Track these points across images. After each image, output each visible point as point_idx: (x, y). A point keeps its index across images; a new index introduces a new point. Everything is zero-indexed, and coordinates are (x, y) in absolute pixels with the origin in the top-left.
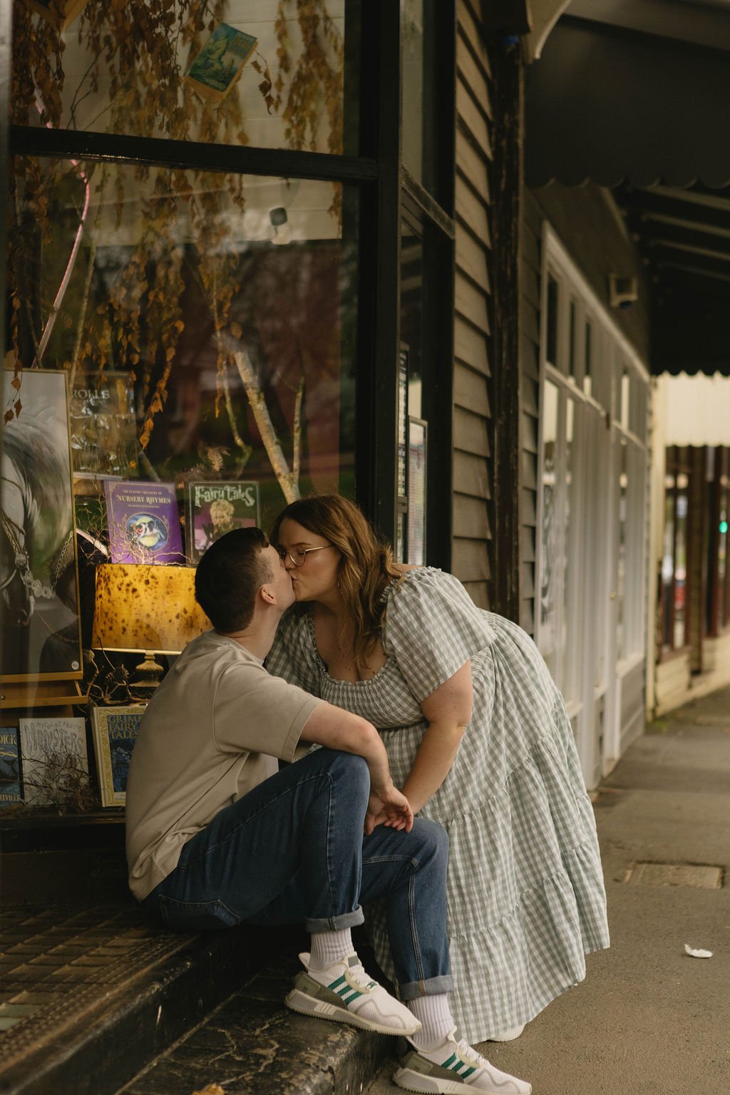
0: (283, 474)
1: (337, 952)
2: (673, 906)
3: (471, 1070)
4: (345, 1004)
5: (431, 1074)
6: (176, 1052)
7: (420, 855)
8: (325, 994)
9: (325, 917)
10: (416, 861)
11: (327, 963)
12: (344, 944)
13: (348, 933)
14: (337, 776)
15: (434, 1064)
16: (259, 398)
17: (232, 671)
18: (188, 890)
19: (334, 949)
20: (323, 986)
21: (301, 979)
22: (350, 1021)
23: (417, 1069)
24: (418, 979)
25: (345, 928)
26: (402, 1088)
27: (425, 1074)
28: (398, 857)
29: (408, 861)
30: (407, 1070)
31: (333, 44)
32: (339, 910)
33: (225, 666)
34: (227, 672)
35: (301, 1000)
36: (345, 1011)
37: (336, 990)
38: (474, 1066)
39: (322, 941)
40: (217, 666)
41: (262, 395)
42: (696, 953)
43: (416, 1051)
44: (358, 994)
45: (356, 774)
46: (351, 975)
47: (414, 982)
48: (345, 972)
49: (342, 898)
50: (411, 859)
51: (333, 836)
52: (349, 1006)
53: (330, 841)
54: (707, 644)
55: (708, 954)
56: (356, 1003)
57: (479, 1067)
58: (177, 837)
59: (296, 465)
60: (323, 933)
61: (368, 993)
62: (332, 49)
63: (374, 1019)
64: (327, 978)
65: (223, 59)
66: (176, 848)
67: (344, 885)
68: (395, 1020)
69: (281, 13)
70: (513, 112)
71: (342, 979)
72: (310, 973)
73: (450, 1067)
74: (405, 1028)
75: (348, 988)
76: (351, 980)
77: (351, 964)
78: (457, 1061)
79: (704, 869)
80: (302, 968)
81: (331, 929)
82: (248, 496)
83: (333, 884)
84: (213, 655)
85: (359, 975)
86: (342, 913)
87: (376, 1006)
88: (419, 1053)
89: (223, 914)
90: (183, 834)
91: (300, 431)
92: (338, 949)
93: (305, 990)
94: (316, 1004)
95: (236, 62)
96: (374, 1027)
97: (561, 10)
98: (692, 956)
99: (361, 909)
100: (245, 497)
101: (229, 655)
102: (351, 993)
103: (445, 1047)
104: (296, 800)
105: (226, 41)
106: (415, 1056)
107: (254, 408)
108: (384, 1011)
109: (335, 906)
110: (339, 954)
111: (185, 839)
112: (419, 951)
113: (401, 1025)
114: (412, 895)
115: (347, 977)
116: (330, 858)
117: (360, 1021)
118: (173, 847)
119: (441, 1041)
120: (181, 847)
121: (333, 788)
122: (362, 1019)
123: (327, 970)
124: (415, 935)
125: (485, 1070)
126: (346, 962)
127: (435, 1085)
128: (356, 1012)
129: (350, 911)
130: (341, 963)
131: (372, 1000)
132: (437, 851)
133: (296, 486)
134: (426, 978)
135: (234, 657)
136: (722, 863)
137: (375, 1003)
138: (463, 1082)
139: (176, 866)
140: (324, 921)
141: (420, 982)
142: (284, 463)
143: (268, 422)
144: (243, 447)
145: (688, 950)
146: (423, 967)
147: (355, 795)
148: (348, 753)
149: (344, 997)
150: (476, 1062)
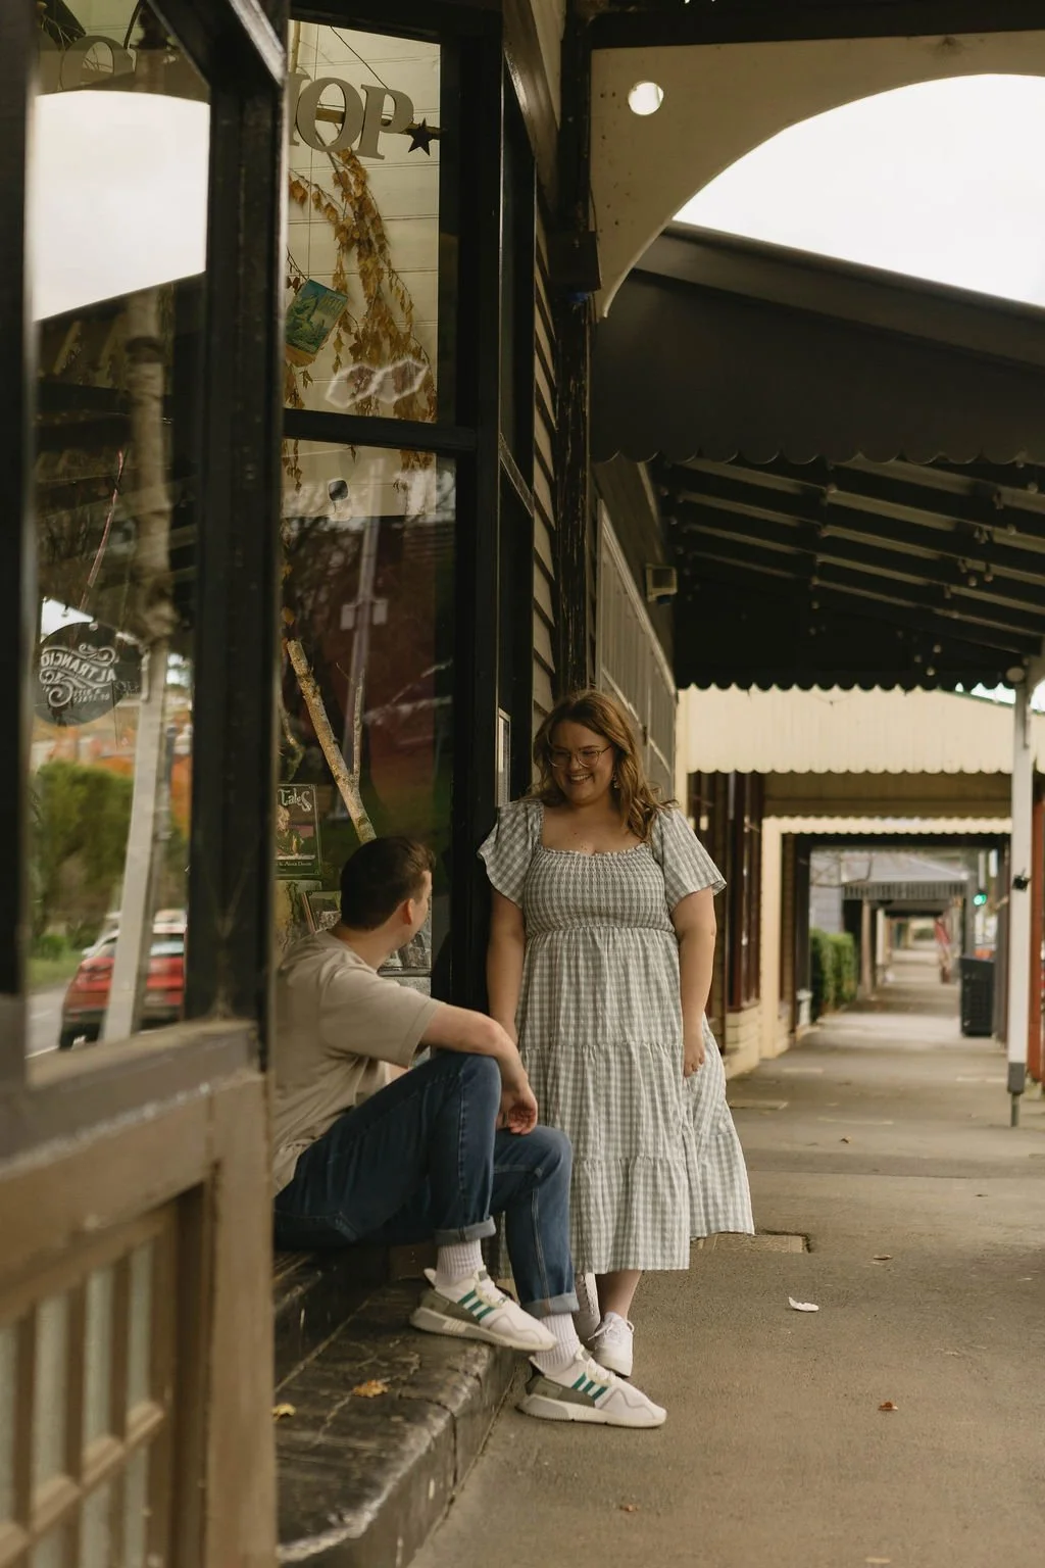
0: (343, 777)
1: (466, 1265)
2: (763, 1267)
3: (603, 1390)
4: (476, 1320)
5: (560, 1398)
6: (318, 1358)
7: (545, 1164)
8: (455, 1311)
9: (454, 1227)
10: (539, 1172)
11: (456, 1278)
12: (473, 1257)
13: (478, 1245)
14: (468, 1077)
15: (564, 1387)
16: (315, 692)
17: (342, 975)
18: (307, 1203)
19: (464, 1263)
20: (452, 1303)
21: (428, 1297)
22: (481, 1337)
23: (545, 1394)
24: (543, 1297)
25: (476, 1239)
26: (529, 1415)
27: (554, 1398)
28: (522, 1168)
29: (531, 1172)
30: (534, 1396)
31: (399, 301)
32: (470, 1220)
33: (334, 970)
34: (337, 975)
35: (428, 1317)
36: (477, 1328)
37: (467, 1305)
38: (605, 1384)
39: (451, 1254)
40: (326, 969)
41: (318, 689)
42: (800, 1306)
43: (542, 1375)
44: (490, 1309)
45: (487, 1076)
46: (482, 1289)
47: (538, 1301)
48: (476, 1286)
49: (473, 1208)
50: (534, 1169)
51: (464, 1139)
52: (481, 1321)
53: (463, 1145)
54: (730, 1018)
55: (815, 1308)
56: (489, 1318)
57: (611, 1386)
58: (290, 1149)
59: (356, 766)
60: (451, 1245)
61: (501, 1308)
62: (399, 307)
63: (508, 1334)
64: (456, 1294)
65: (313, 319)
66: (292, 1158)
67: (475, 1194)
68: (530, 1335)
69: (340, 265)
70: (580, 377)
71: (473, 1294)
72: (438, 1289)
73: (581, 1388)
74: (541, 1343)
75: (480, 1303)
76: (482, 1295)
77: (482, 1278)
78: (588, 1381)
79: (785, 1237)
80: (429, 1285)
81: (463, 1240)
82: (304, 800)
83: (463, 1191)
84: (322, 956)
85: (489, 1290)
86: (473, 1222)
87: (510, 1320)
88: (546, 1376)
89: (344, 1228)
90: (298, 1145)
91: (361, 728)
92: (468, 1262)
93: (432, 1307)
94: (444, 1321)
95: (326, 322)
96: (509, 1342)
97: (632, 265)
98: (797, 1310)
99: (492, 1219)
100: (301, 802)
101: (338, 956)
102: (483, 1308)
103: (574, 1367)
104: (425, 1101)
105: (314, 300)
106: (542, 1380)
107: (308, 704)
108: (519, 1326)
109: (466, 1216)
110: (469, 1268)
111: (300, 1151)
112: (543, 1268)
113: (538, 1340)
114: (536, 1209)
115: (478, 1292)
116: (462, 1163)
117: (495, 1338)
118: (286, 1160)
119: (569, 1360)
120: (295, 1160)
121: (465, 1090)
122: (494, 1335)
123: (457, 1283)
124: (540, 1249)
125: (618, 1390)
126: (477, 1276)
127: (564, 1410)
128: (489, 1328)
129: (481, 1220)
130: (471, 1277)
131: (505, 1315)
132: (562, 1161)
133: (356, 789)
134: (551, 1296)
135: (343, 960)
136: (804, 1231)
137: (508, 1317)
138: (593, 1406)
139: (292, 1177)
140: (454, 1231)
141: (545, 1300)
142: (343, 765)
143: (324, 718)
144: (297, 747)
145: (793, 1303)
146: (547, 1284)
147: (487, 1096)
148: (477, 1055)
149: (475, 1313)
150: (608, 1380)
